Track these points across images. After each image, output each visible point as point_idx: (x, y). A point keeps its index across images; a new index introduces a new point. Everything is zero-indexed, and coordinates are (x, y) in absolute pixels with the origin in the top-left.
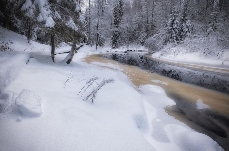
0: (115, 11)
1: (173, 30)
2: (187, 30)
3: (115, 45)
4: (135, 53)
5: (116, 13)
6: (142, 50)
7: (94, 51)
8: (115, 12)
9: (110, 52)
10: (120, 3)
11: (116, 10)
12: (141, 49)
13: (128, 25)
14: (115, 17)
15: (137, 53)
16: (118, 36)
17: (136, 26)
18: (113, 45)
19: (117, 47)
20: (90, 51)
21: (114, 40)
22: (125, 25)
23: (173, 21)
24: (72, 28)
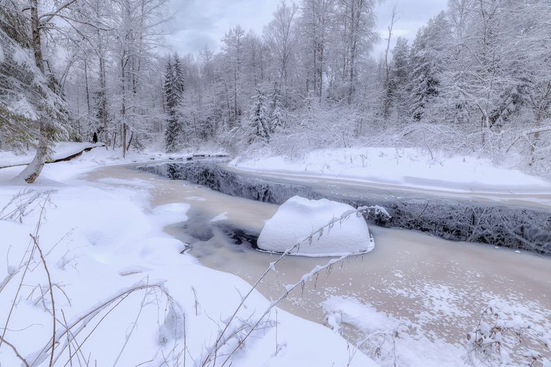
0: (167, 82)
1: (259, 121)
2: (276, 122)
3: (173, 146)
4: (210, 160)
5: (168, 86)
6: (223, 154)
7: (118, 158)
8: (167, 84)
9: (157, 159)
10: (177, 67)
11: (168, 80)
12: (220, 153)
13: (194, 108)
14: (167, 92)
15: (214, 159)
16: (177, 130)
17: (209, 112)
18: (167, 145)
19: (176, 151)
20: (108, 158)
21: (170, 136)
22: (188, 108)
23: (259, 106)
24: (24, 115)
